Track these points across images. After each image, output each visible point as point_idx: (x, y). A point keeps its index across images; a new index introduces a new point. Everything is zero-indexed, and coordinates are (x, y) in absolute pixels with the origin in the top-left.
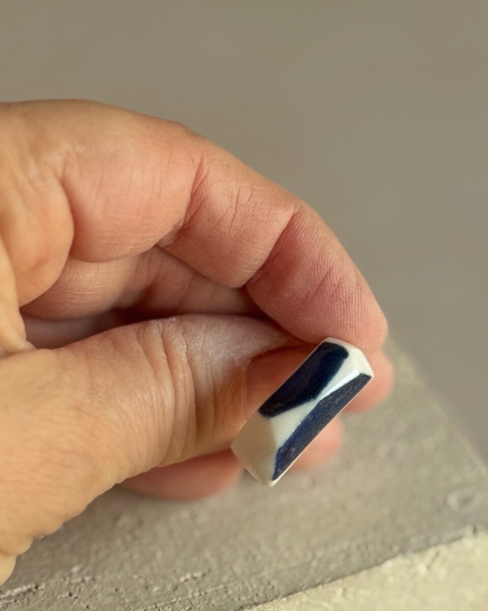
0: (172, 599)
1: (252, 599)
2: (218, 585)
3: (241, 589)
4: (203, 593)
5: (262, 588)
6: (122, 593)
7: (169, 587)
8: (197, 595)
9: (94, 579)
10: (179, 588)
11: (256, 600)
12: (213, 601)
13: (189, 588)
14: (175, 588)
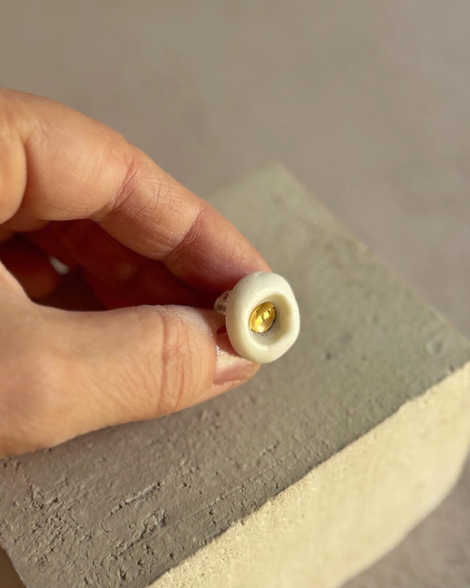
0: (259, 472)
1: (315, 459)
2: (287, 453)
3: (305, 452)
4: (279, 462)
5: (320, 449)
6: (222, 475)
7: (254, 463)
8: (275, 464)
9: (198, 468)
10: (262, 462)
11: (319, 459)
12: (289, 467)
13: (268, 460)
14: (259, 462)
